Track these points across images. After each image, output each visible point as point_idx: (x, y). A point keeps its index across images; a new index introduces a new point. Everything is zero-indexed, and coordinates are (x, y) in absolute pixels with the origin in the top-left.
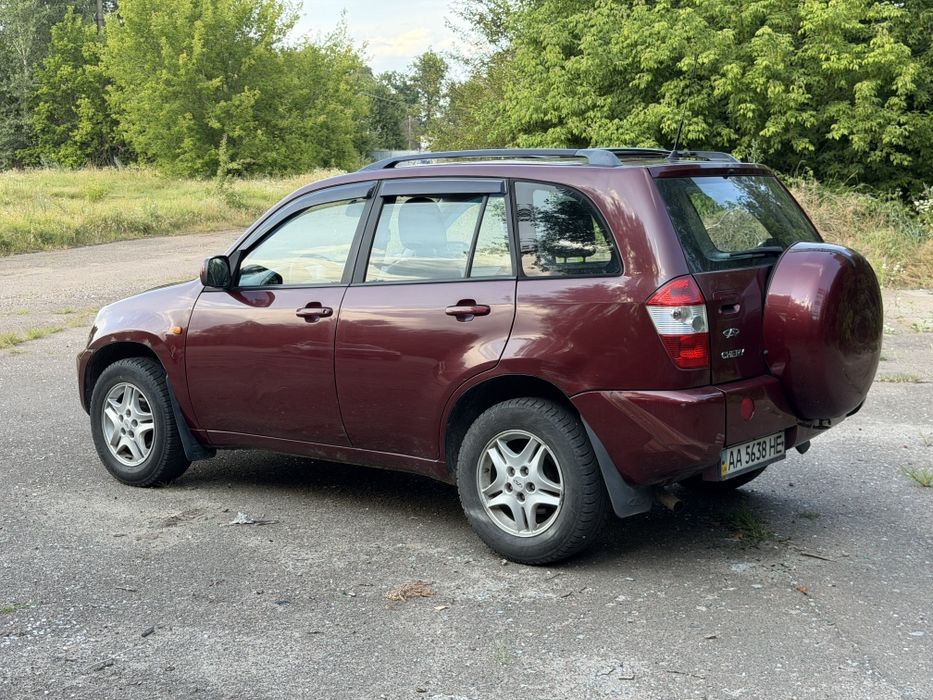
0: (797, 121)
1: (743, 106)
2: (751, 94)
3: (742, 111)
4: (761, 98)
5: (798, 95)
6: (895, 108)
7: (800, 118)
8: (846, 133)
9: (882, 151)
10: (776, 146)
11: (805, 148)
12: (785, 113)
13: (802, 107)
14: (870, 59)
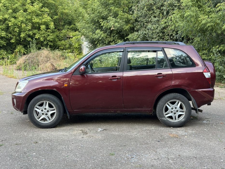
0: (29, 34)
1: (16, 29)
2: (17, 26)
3: (15, 30)
4: (20, 27)
5: (29, 27)
6: (49, 32)
7: (29, 33)
8: (39, 37)
9: (46, 41)
10: (22, 39)
11: (30, 40)
12: (26, 31)
13: (29, 30)
14: (44, 20)
